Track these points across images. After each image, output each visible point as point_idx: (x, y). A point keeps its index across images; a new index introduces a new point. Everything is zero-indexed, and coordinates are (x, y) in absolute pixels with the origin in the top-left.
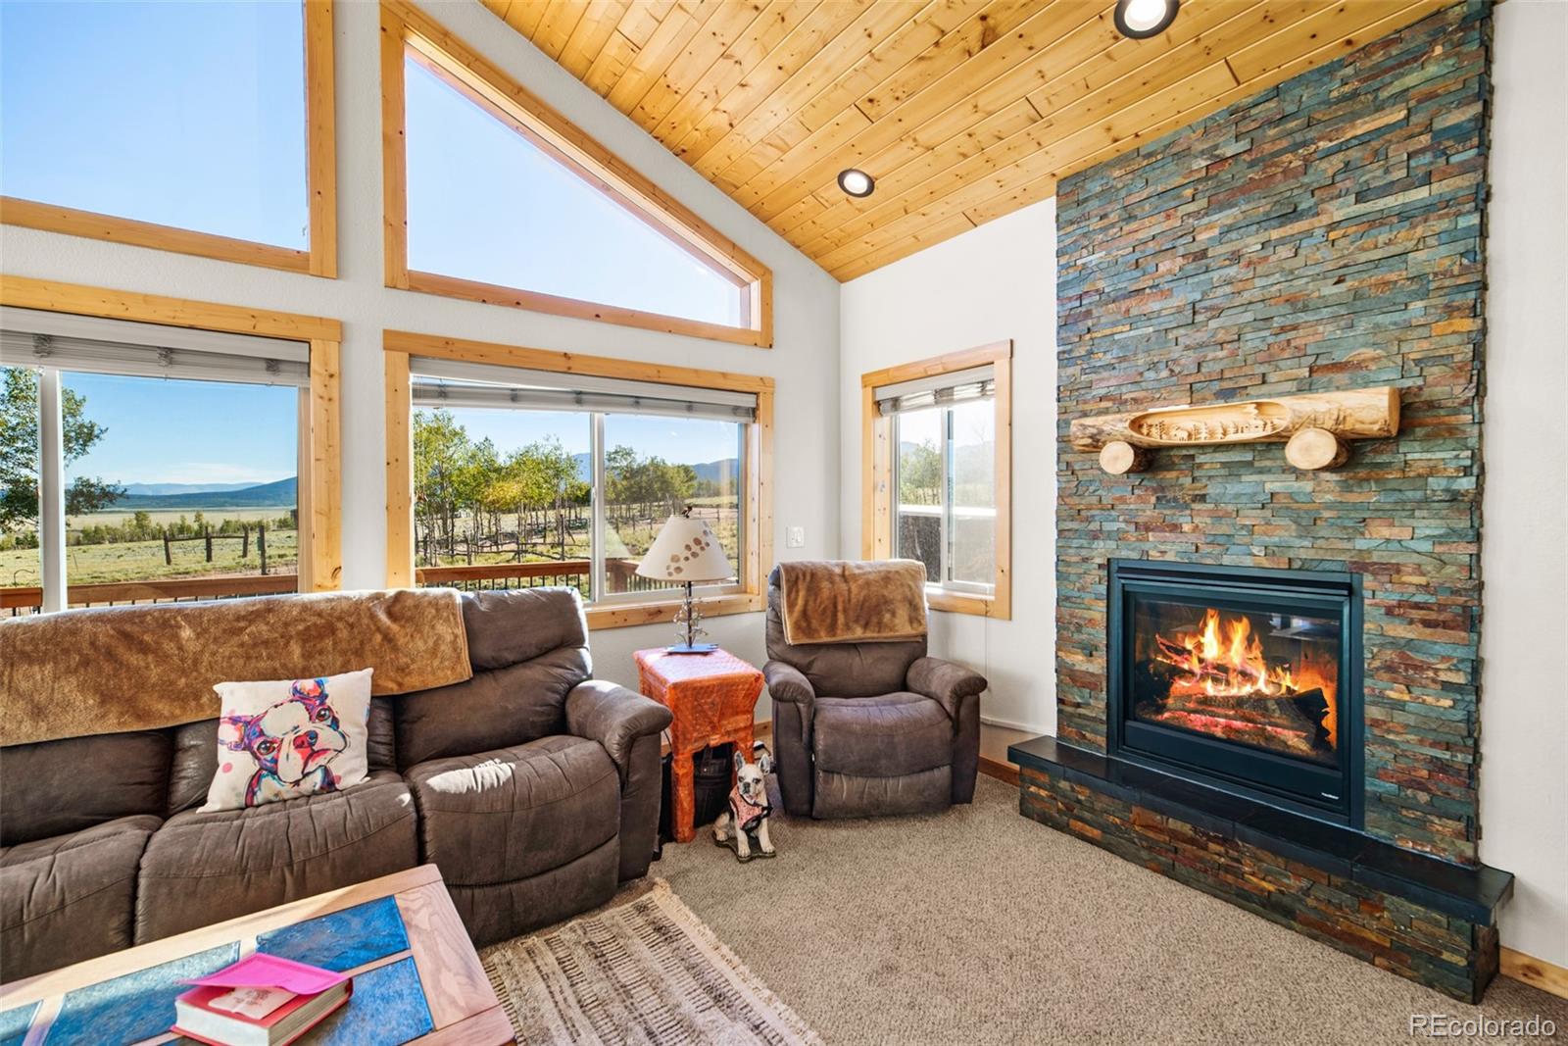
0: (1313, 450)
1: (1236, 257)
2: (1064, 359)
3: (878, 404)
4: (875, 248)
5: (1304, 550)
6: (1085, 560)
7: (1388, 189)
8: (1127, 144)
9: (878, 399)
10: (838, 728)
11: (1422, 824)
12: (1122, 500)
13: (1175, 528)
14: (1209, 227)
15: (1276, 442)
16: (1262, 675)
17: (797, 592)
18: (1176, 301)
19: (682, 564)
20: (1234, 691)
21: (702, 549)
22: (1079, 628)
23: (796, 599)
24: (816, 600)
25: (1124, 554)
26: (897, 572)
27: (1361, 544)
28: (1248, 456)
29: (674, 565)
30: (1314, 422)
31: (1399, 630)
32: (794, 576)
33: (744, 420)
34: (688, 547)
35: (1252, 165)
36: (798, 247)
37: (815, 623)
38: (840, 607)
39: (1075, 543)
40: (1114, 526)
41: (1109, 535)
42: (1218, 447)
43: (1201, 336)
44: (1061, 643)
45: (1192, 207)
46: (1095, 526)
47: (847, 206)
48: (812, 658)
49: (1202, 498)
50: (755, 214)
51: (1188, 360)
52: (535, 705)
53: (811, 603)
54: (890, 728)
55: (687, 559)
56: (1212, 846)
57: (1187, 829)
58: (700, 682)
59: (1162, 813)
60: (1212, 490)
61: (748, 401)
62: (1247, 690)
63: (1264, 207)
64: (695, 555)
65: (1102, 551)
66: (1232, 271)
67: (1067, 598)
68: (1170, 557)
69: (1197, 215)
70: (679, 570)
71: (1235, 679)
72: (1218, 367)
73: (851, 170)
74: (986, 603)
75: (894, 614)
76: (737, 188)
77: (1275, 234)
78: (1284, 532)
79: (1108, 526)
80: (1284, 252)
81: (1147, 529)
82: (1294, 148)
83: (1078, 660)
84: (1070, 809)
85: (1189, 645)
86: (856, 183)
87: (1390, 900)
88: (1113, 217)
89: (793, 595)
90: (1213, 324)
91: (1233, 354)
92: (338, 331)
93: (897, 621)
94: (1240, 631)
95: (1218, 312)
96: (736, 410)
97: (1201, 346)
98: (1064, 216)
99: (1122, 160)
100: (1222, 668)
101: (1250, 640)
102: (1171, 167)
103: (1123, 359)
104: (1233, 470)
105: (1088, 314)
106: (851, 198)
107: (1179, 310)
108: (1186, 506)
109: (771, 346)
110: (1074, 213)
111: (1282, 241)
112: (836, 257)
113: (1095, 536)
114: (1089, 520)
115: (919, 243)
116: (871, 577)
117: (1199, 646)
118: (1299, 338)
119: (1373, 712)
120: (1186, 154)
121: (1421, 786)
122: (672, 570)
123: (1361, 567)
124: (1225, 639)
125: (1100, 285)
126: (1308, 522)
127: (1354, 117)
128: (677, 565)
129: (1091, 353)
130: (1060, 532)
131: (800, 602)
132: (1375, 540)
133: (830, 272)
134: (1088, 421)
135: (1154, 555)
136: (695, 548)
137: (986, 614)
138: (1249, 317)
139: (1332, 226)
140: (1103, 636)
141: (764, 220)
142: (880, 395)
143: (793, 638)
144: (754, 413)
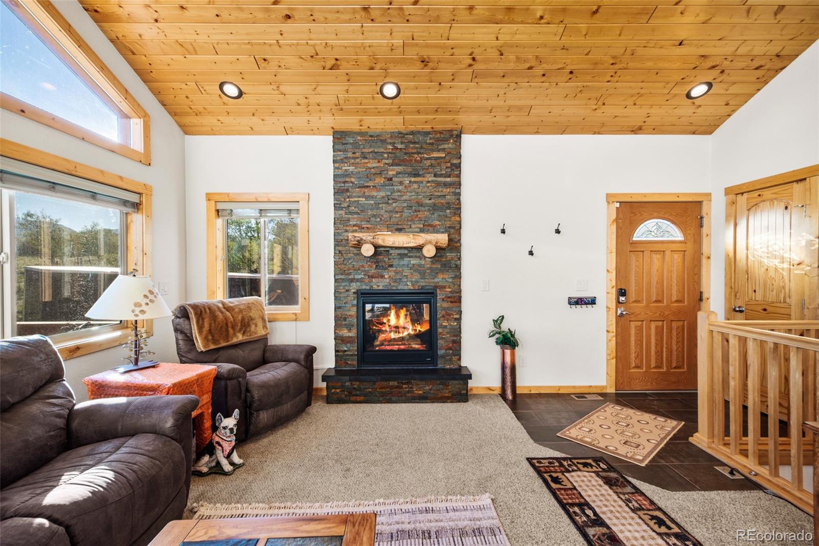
0: (430, 251)
1: (401, 183)
2: (337, 207)
3: (218, 211)
4: (222, 125)
5: (422, 283)
6: (347, 291)
7: (441, 176)
8: (364, 128)
9: (218, 208)
11: (451, 360)
12: (363, 266)
13: (382, 277)
14: (392, 170)
15: (420, 248)
16: (410, 327)
17: (203, 319)
18: (382, 194)
19: (144, 308)
20: (401, 335)
21: (155, 296)
22: (345, 319)
23: (203, 324)
24: (215, 322)
25: (364, 287)
26: (253, 303)
27: (436, 280)
28: (406, 252)
29: (137, 310)
30: (430, 242)
31: (445, 305)
32: (199, 311)
34: (146, 296)
35: (406, 154)
36: (164, 105)
37: (216, 337)
38: (230, 325)
39: (343, 284)
40: (360, 277)
41: (358, 280)
42: (397, 248)
43: (390, 208)
44: (337, 326)
45: (387, 161)
46: (351, 277)
48: (217, 356)
49: (391, 266)
51: (386, 215)
53: (213, 325)
55: (147, 304)
56: (404, 386)
57: (395, 383)
59: (386, 381)
60: (395, 262)
61: (134, 198)
62: (406, 333)
63: (409, 169)
64: (152, 301)
65: (354, 287)
66: (400, 188)
67: (340, 308)
68: (381, 288)
69: (388, 164)
70: (143, 312)
71: (401, 330)
72: (396, 220)
73: (231, 83)
74: (296, 314)
75: (256, 326)
77: (413, 179)
78: (416, 276)
79: (357, 277)
80: (415, 186)
81: (372, 277)
82: (418, 153)
83: (345, 333)
84: (350, 393)
85: (385, 321)
86: (231, 90)
87: (451, 382)
88: (357, 155)
89: (201, 321)
90: (394, 205)
91: (401, 216)
93: (258, 329)
94: (403, 313)
95: (395, 200)
96: (125, 203)
97: (391, 211)
98: (336, 147)
99: (361, 134)
100: (397, 327)
101: (406, 315)
102: (379, 143)
103: (362, 211)
104: (402, 256)
105: (347, 190)
107: (383, 197)
108: (386, 269)
109: (150, 164)
110: (341, 147)
111: (415, 182)
112: (188, 120)
113: (352, 280)
114: (350, 274)
115: (252, 131)
116: (242, 307)
117: (389, 321)
118: (420, 214)
119: (440, 330)
120: (384, 141)
121: (451, 349)
122: (137, 312)
123: (436, 287)
124: (398, 316)
125: (353, 180)
126: (423, 275)
127: (433, 151)
128: (141, 309)
129: (349, 206)
130: (336, 280)
131: (206, 326)
132: (439, 279)
133: (180, 126)
134: (356, 235)
135: (375, 287)
136: (151, 297)
137: (296, 320)
138: (405, 205)
139: (428, 182)
140: (355, 320)
141: (145, 81)
142: (220, 206)
143: (204, 347)
144: (137, 206)
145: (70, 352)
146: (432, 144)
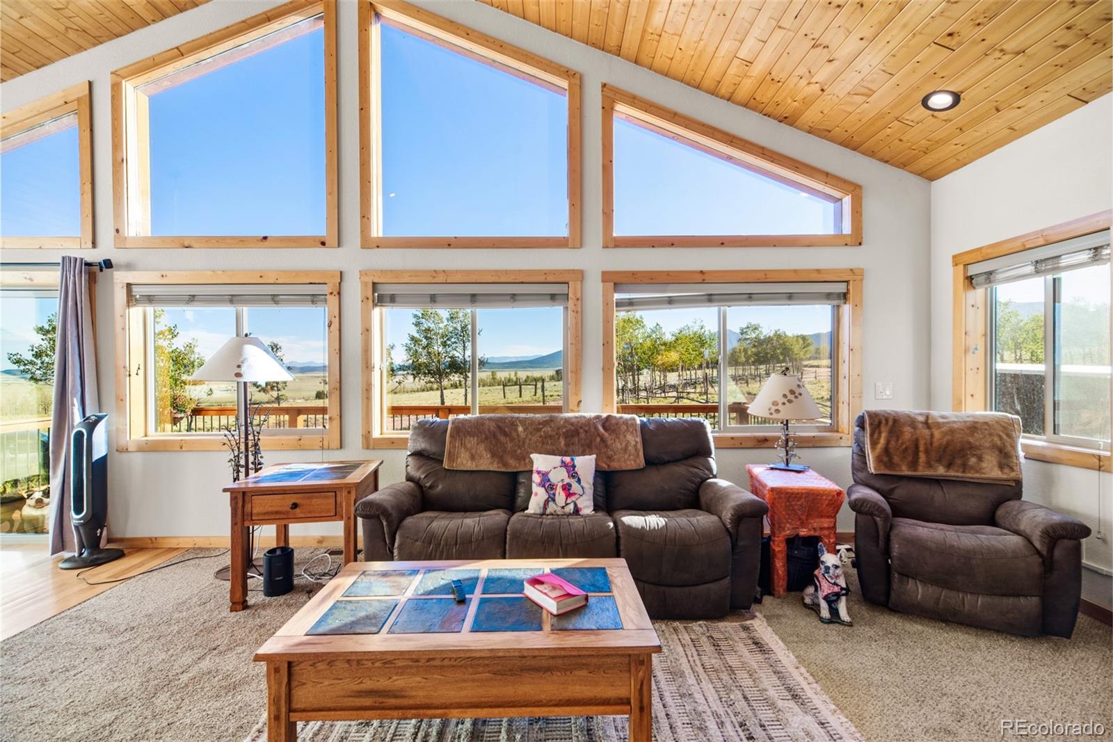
3: (970, 279)
4: (965, 147)
9: (969, 274)
10: (912, 542)
17: (880, 433)
19: (780, 407)
21: (796, 397)
23: (879, 438)
24: (898, 440)
26: (986, 423)
29: (774, 408)
32: (877, 420)
33: (836, 302)
34: (785, 396)
36: (886, 162)
37: (896, 459)
38: (922, 448)
47: (934, 120)
48: (893, 486)
50: (846, 146)
52: (680, 488)
53: (893, 443)
54: (968, 551)
55: (784, 404)
58: (791, 489)
61: (841, 288)
64: (790, 401)
70: (777, 411)
73: (934, 93)
74: (1098, 457)
75: (980, 459)
76: (830, 131)
86: (941, 100)
89: (876, 436)
92: (580, 275)
93: (984, 465)
96: (828, 296)
106: (936, 114)
109: (860, 244)
112: (925, 162)
115: (1015, 133)
116: (955, 426)
122: (772, 411)
128: (777, 408)
131: (882, 441)
133: (919, 175)
136: (791, 397)
137: (1099, 469)
141: (855, 149)
142: (973, 270)
143: (875, 469)
144: (844, 296)
145: (759, 442)
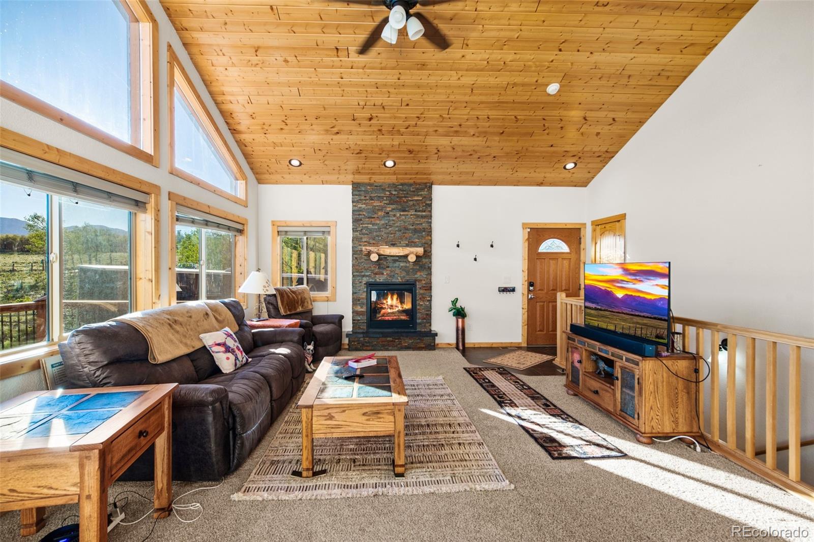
0: (412, 258)
1: (394, 216)
2: (354, 230)
4: (284, 179)
5: (407, 278)
6: (360, 282)
7: (419, 211)
8: (372, 181)
9: (278, 230)
10: (321, 333)
11: (425, 326)
12: (370, 267)
13: (383, 274)
14: (389, 207)
15: (406, 256)
16: (399, 305)
18: (383, 222)
19: (268, 288)
20: (394, 310)
22: (359, 300)
24: (289, 299)
25: (371, 280)
26: (304, 289)
27: (416, 276)
28: (397, 258)
29: (265, 289)
30: (413, 253)
31: (422, 291)
34: (267, 283)
35: (398, 197)
37: (290, 307)
38: (295, 301)
39: (358, 278)
40: (368, 274)
41: (367, 276)
42: (391, 256)
43: (387, 231)
44: (354, 304)
45: (386, 202)
46: (363, 274)
47: (285, 166)
49: (388, 267)
51: (385, 236)
53: (288, 302)
56: (397, 341)
57: (391, 339)
59: (385, 337)
60: (391, 265)
62: (397, 309)
63: (400, 207)
65: (365, 280)
66: (394, 218)
67: (356, 293)
68: (381, 281)
69: (387, 204)
70: (267, 290)
71: (394, 307)
72: (391, 239)
74: (327, 297)
75: (307, 303)
77: (402, 213)
78: (404, 274)
79: (366, 274)
80: (403, 217)
81: (376, 274)
82: (405, 197)
83: (359, 309)
84: (363, 345)
85: (385, 302)
86: (295, 163)
87: (424, 338)
88: (367, 198)
90: (390, 229)
91: (394, 236)
92: (157, 189)
93: (308, 305)
94: (395, 297)
95: (391, 226)
97: (388, 233)
98: (354, 193)
99: (370, 185)
100: (392, 306)
101: (397, 299)
102: (381, 191)
103: (370, 233)
104: (395, 261)
105: (361, 220)
107: (383, 224)
108: (385, 269)
109: (248, 207)
110: (357, 193)
111: (403, 215)
112: (265, 177)
113: (364, 276)
114: (362, 272)
116: (300, 291)
117: (387, 302)
118: (406, 235)
119: (418, 307)
120: (384, 190)
121: (425, 319)
123: (416, 281)
124: (392, 299)
125: (364, 213)
126: (408, 273)
127: (415, 196)
129: (362, 230)
130: (353, 276)
131: (285, 301)
132: (418, 275)
133: (257, 180)
134: (367, 248)
135: (378, 280)
136: (269, 283)
137: (327, 301)
138: (397, 229)
139: (411, 215)
140: (365, 301)
143: (285, 312)
144: (241, 232)
146: (414, 191)
